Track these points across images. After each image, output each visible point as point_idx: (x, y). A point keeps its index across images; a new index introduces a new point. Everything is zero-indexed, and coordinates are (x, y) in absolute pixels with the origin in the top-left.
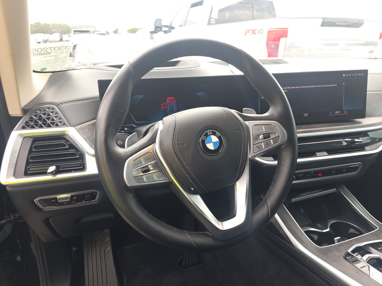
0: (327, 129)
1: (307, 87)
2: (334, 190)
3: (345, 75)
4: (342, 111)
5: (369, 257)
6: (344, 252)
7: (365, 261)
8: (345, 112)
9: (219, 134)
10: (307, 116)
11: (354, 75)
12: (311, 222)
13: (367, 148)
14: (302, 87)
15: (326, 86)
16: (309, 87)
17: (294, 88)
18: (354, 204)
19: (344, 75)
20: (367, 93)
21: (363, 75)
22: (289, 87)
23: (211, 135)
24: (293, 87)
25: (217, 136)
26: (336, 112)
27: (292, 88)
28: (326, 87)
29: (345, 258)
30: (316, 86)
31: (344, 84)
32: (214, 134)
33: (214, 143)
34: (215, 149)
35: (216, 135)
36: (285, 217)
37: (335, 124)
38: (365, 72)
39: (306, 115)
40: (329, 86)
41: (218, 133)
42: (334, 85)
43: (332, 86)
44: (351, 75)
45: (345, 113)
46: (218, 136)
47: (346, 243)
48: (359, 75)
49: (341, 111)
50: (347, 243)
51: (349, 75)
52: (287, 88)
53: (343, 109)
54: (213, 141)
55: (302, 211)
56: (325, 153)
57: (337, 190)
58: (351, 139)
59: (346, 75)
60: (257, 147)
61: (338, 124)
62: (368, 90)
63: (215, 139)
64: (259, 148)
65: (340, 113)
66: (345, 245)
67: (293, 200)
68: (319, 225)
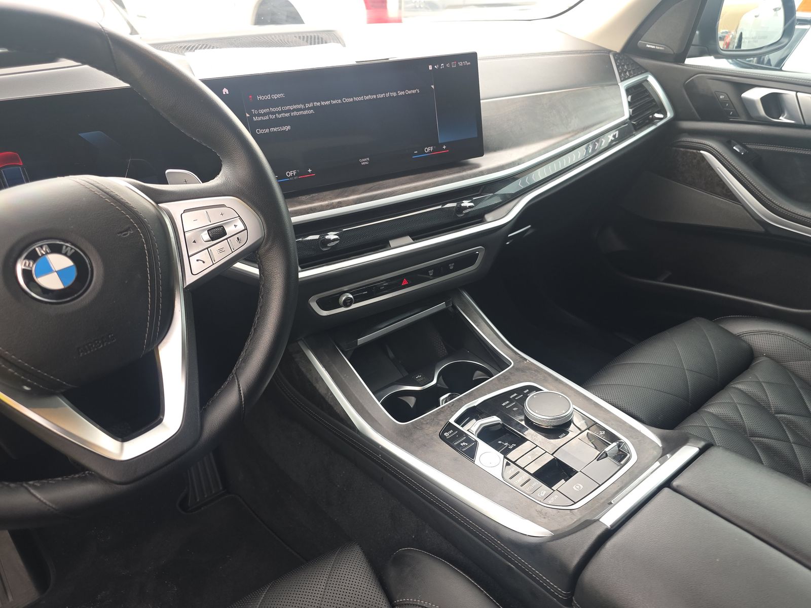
0: (408, 188)
1: (356, 99)
2: (442, 305)
3: (433, 67)
4: (438, 147)
5: (481, 425)
6: (443, 423)
7: (474, 433)
8: (444, 147)
9: (72, 249)
10: (366, 163)
11: (451, 65)
12: (406, 374)
13: (488, 217)
14: (346, 100)
15: (397, 93)
16: (361, 98)
17: (328, 103)
18: (477, 326)
19: (430, 68)
20: (481, 101)
21: (469, 65)
22: (316, 103)
23: (47, 253)
24: (325, 101)
25: (65, 254)
26: (426, 150)
27: (323, 103)
28: (398, 96)
29: (442, 437)
30: (375, 96)
31: (433, 86)
32: (56, 249)
33: (62, 273)
34: (66, 286)
35: (64, 251)
36: (344, 379)
37: (427, 174)
38: (472, 57)
39: (364, 162)
40: (403, 93)
41: (67, 247)
42: (414, 91)
43: (409, 92)
44: (445, 65)
45: (444, 150)
46: (69, 253)
47: (450, 406)
48: (461, 64)
49: (435, 147)
50: (453, 405)
51: (440, 66)
52: (311, 105)
53: (440, 142)
54: (57, 269)
55: (391, 355)
56: (408, 239)
57: (446, 304)
58: (456, 203)
59: (435, 67)
60: (198, 260)
61: (431, 174)
62: (482, 95)
63: (59, 262)
64: (204, 262)
65: (433, 151)
66: (448, 409)
67: (361, 341)
68: (418, 376)
